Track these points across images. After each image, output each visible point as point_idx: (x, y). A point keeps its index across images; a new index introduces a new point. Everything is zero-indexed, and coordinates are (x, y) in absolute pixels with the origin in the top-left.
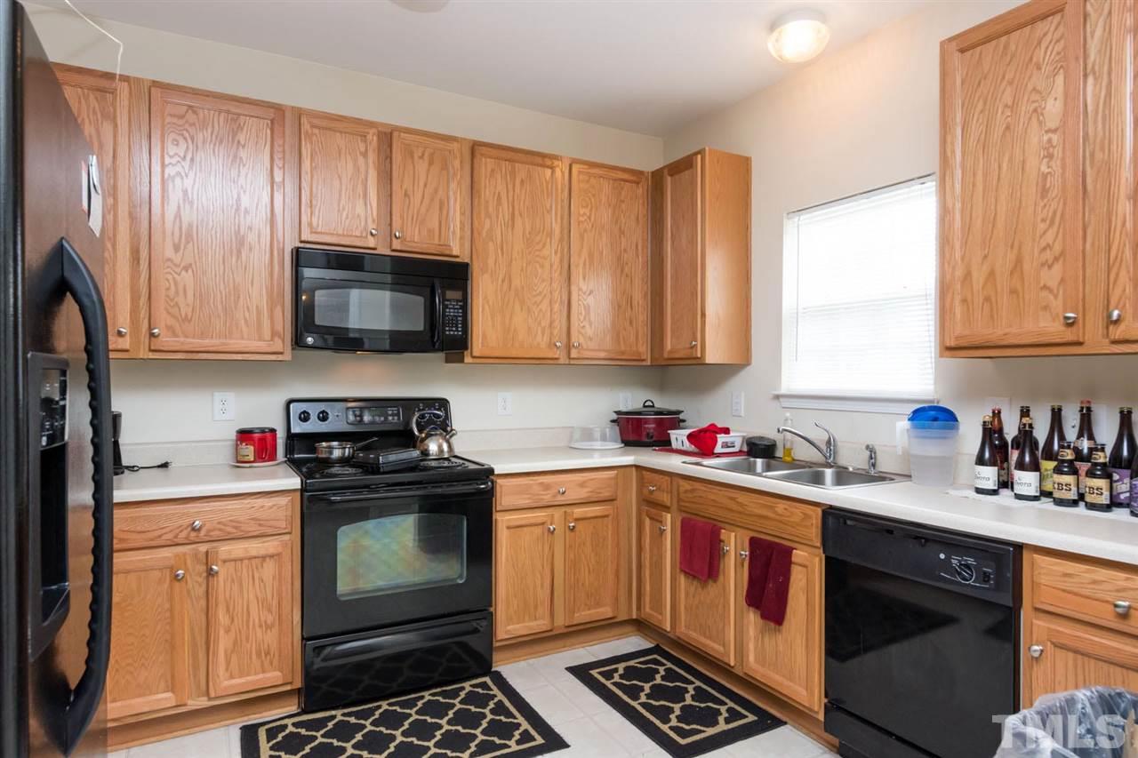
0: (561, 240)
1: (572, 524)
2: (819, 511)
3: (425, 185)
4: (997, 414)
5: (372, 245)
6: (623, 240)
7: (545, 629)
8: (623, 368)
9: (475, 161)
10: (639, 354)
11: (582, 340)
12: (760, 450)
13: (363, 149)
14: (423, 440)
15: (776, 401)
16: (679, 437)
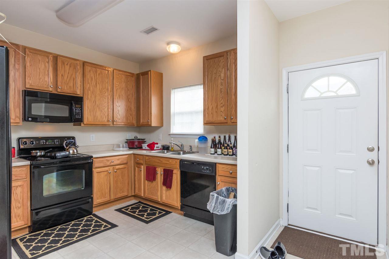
0: (111, 91)
1: (115, 171)
2: (179, 160)
3: (68, 73)
4: (215, 137)
5: (51, 90)
6: (129, 92)
7: (108, 200)
8: (129, 127)
9: (84, 67)
10: (133, 123)
11: (117, 119)
12: (166, 148)
13: (47, 61)
14: (67, 149)
15: (169, 136)
16: (145, 146)
